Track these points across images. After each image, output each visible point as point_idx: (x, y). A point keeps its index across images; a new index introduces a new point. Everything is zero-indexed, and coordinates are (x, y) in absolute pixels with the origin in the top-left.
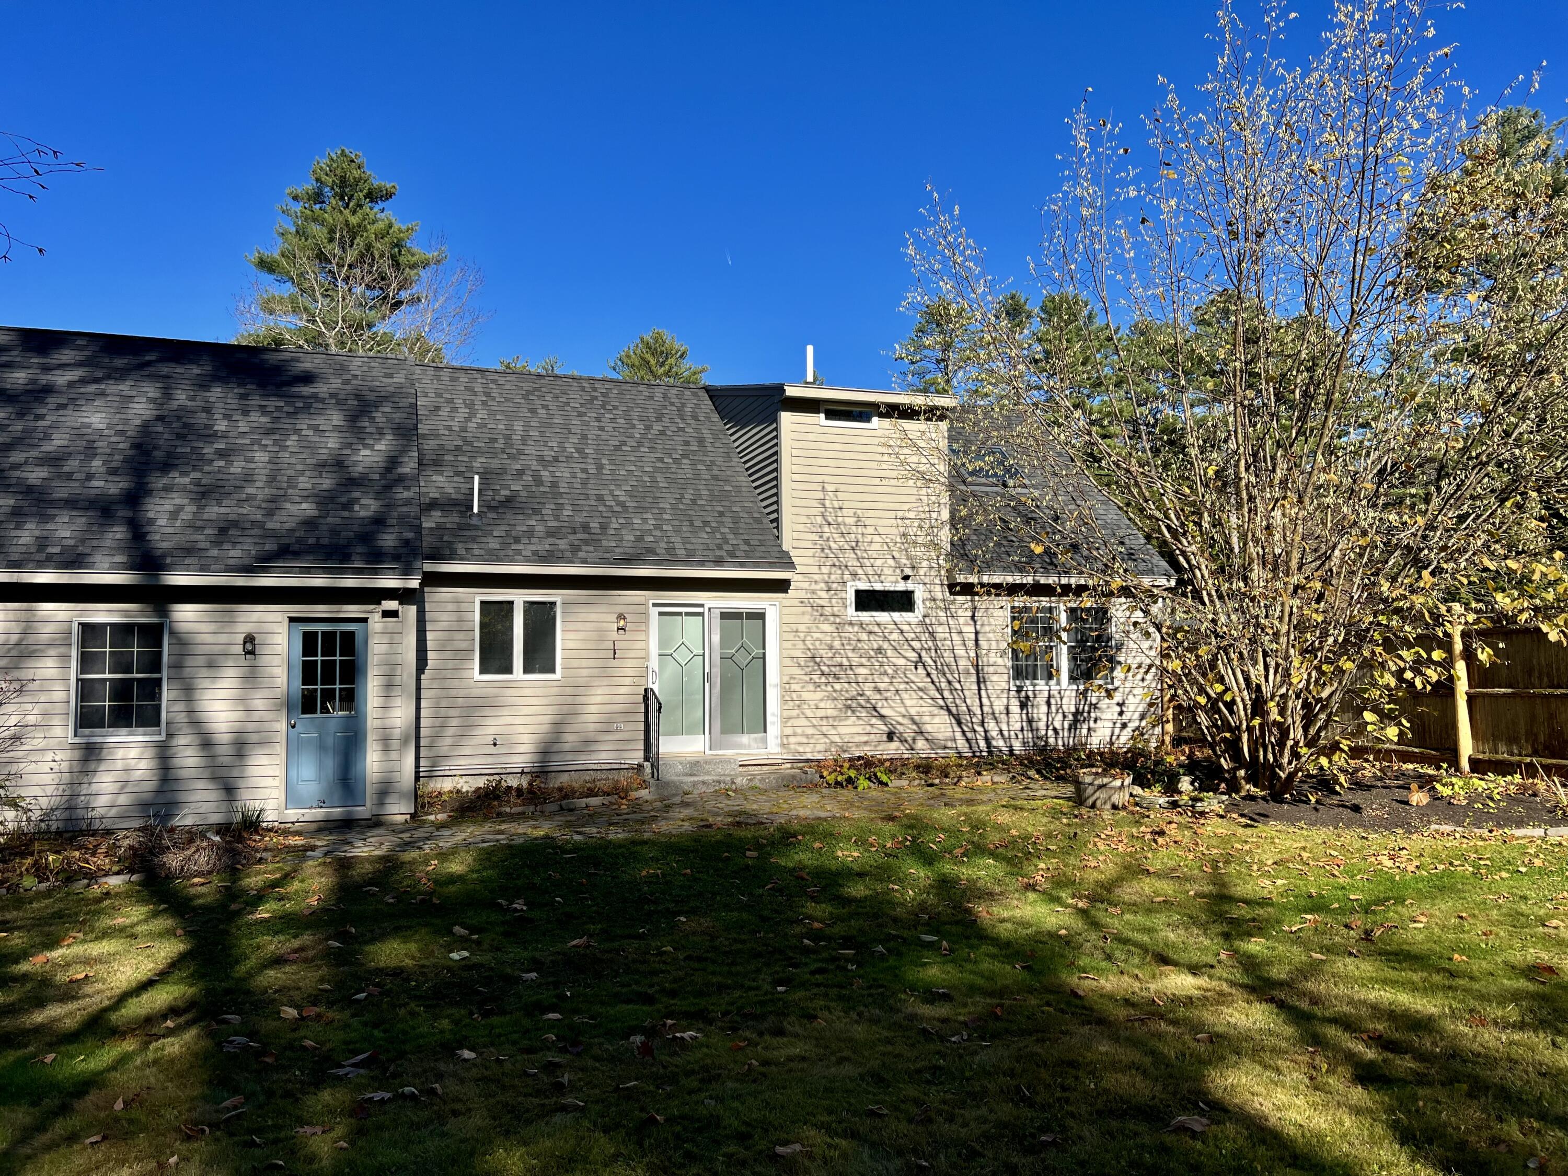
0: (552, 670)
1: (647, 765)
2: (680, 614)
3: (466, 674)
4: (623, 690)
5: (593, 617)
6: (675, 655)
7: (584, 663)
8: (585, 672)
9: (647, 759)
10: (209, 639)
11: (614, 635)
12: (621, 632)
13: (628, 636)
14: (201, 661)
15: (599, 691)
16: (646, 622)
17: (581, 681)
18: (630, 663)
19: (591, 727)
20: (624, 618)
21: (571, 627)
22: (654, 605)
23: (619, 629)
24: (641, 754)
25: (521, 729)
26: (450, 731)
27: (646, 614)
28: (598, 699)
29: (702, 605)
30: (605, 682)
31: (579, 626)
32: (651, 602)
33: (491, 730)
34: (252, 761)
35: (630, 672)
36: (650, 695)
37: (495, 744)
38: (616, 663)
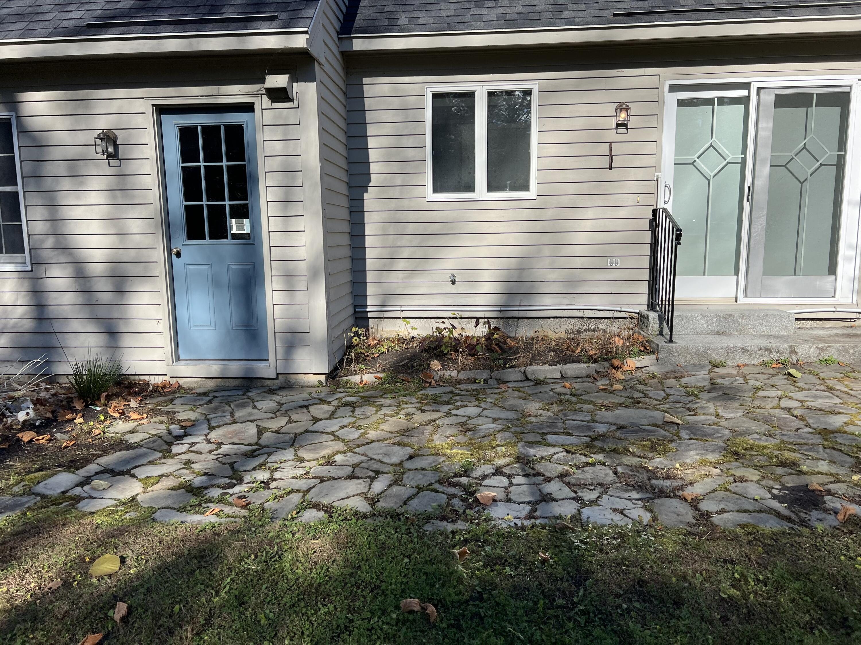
0: (526, 187)
1: (653, 316)
2: (709, 102)
3: (416, 192)
4: (623, 213)
5: (583, 110)
6: (699, 163)
7: (570, 176)
8: (572, 188)
9: (651, 307)
10: (65, 138)
11: (612, 135)
12: (621, 130)
13: (632, 135)
14: (60, 168)
15: (591, 213)
16: (658, 115)
17: (566, 201)
18: (632, 174)
19: (578, 262)
20: (627, 109)
21: (550, 124)
22: (673, 88)
23: (618, 125)
24: (644, 300)
25: (485, 264)
26: (401, 265)
27: (658, 102)
28: (588, 225)
29: (746, 86)
30: (599, 201)
31: (564, 124)
32: (668, 83)
33: (448, 264)
34: (135, 299)
35: (632, 187)
36: (661, 218)
37: (453, 282)
38: (614, 174)
